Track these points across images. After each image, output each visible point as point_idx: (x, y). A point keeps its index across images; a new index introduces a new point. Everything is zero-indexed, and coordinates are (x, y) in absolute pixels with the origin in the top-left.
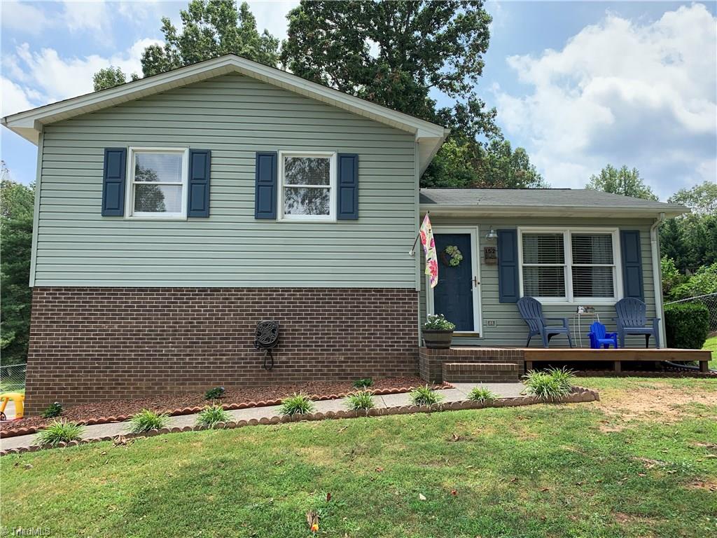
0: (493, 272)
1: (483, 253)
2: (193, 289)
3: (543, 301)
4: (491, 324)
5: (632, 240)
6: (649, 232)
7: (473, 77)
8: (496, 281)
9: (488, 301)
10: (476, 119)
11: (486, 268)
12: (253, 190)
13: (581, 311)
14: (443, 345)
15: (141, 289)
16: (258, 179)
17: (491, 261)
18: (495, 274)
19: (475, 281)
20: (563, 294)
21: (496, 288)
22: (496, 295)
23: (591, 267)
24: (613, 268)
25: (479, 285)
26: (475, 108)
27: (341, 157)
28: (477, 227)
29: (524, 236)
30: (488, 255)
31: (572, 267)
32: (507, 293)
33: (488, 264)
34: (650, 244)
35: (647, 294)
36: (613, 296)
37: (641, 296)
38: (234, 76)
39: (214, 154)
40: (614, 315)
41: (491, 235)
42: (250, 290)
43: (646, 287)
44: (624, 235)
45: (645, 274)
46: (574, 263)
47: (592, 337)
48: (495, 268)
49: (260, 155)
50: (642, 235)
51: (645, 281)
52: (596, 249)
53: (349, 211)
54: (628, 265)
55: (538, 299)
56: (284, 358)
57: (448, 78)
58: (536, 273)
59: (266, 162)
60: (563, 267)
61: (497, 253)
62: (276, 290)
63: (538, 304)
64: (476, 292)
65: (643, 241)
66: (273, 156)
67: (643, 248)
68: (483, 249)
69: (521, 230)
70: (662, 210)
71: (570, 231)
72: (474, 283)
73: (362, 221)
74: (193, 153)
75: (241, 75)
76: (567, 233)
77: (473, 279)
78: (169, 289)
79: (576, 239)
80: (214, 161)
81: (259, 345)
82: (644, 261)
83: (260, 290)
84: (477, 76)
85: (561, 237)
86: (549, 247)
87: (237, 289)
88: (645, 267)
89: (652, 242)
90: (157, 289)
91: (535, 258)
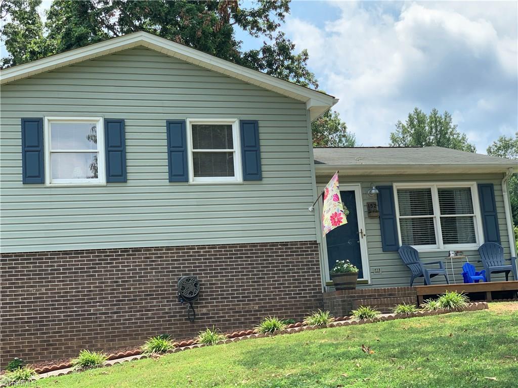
0: (376, 225)
1: (366, 208)
2: (116, 250)
3: (420, 248)
4: (378, 271)
5: (487, 192)
6: (501, 185)
7: (280, 15)
8: (378, 232)
9: (373, 251)
10: (286, 63)
11: (369, 221)
12: (166, 156)
13: (452, 255)
14: (352, 286)
15: (66, 253)
16: (169, 145)
17: (373, 214)
18: (378, 226)
19: (362, 233)
20: (434, 242)
21: (379, 238)
22: (380, 245)
23: (455, 217)
24: (474, 218)
25: (365, 237)
26: (284, 49)
27: (243, 124)
28: (360, 184)
29: (399, 191)
30: (370, 209)
31: (441, 218)
32: (389, 244)
33: (371, 217)
34: (502, 196)
35: (503, 239)
36: (475, 242)
37: (499, 241)
38: (141, 50)
39: (127, 122)
40: (477, 258)
41: (373, 191)
42: (168, 248)
43: (502, 233)
44: (481, 188)
45: (500, 221)
46: (441, 214)
47: (465, 275)
48: (377, 221)
49: (170, 124)
50: (496, 188)
51: (501, 227)
52: (459, 201)
53: (253, 173)
54: (486, 214)
55: (415, 247)
56: (204, 310)
57: (253, 14)
58: (410, 224)
59: (175, 128)
60: (432, 218)
61: (377, 207)
62: (192, 247)
63: (415, 251)
64: (363, 242)
65: (496, 193)
66: (182, 123)
67: (497, 199)
68: (366, 204)
69: (396, 186)
70: (510, 166)
71: (437, 186)
72: (360, 235)
73: (265, 181)
74: (108, 123)
75: (147, 49)
76: (434, 188)
77: (360, 231)
78: (93, 251)
79: (441, 192)
80: (128, 129)
81: (183, 299)
82: (499, 210)
83: (178, 248)
84: (285, 14)
85: (429, 191)
86: (420, 200)
87: (157, 249)
88: (500, 216)
89: (504, 193)
90: (80, 252)
91: (409, 210)
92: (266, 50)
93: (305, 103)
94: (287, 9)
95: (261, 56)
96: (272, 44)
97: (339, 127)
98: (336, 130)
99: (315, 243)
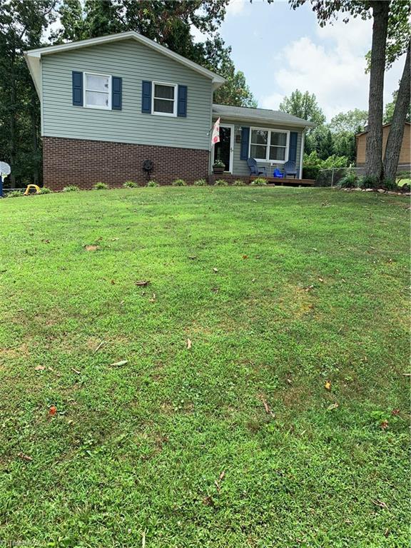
0: (239, 146)
1: (235, 137)
2: (115, 143)
3: (258, 160)
4: (236, 169)
5: (294, 136)
6: (301, 133)
7: (218, 22)
8: (240, 150)
9: (236, 159)
10: (219, 53)
11: (236, 144)
12: (141, 99)
13: (272, 165)
14: (221, 173)
15: (92, 141)
16: (143, 94)
17: (239, 141)
18: (240, 147)
19: (231, 149)
20: (265, 158)
21: (239, 153)
22: (239, 156)
23: (277, 147)
24: (286, 148)
25: (233, 151)
26: (218, 44)
27: (179, 87)
28: (234, 125)
29: (252, 131)
30: (237, 138)
32: (243, 156)
33: (237, 142)
35: (297, 160)
36: (284, 160)
37: (295, 161)
38: (132, 40)
39: (123, 79)
40: (283, 167)
41: (240, 129)
42: (139, 145)
43: (297, 157)
44: (291, 134)
45: (298, 151)
46: (271, 145)
47: (274, 174)
48: (240, 144)
49: (144, 82)
50: (299, 135)
51: (298, 154)
52: (280, 139)
53: (182, 113)
54: (292, 147)
55: (256, 159)
56: (154, 176)
57: (203, 19)
58: (255, 149)
59: (147, 85)
60: (266, 146)
61: (241, 138)
62: (150, 146)
63: (255, 161)
64: (232, 154)
65: (298, 137)
66: (150, 83)
67: (298, 140)
68: (235, 135)
69: (252, 128)
70: (307, 124)
71: (271, 130)
73: (187, 117)
74: (114, 78)
75: (135, 41)
78: (104, 142)
79: (273, 134)
80: (123, 83)
81: (145, 170)
82: (298, 146)
83: (144, 145)
84: (221, 21)
85: (267, 133)
86: (261, 139)
87: (134, 144)
88: (298, 149)
90: (99, 142)
91: (256, 141)
92: (208, 43)
93: (211, 80)
94: (223, 19)
95: (205, 46)
96: (212, 39)
97: (249, 95)
98: (247, 97)
99: (208, 151)
